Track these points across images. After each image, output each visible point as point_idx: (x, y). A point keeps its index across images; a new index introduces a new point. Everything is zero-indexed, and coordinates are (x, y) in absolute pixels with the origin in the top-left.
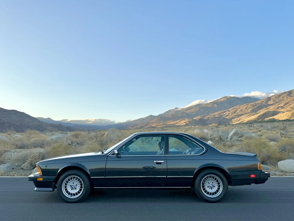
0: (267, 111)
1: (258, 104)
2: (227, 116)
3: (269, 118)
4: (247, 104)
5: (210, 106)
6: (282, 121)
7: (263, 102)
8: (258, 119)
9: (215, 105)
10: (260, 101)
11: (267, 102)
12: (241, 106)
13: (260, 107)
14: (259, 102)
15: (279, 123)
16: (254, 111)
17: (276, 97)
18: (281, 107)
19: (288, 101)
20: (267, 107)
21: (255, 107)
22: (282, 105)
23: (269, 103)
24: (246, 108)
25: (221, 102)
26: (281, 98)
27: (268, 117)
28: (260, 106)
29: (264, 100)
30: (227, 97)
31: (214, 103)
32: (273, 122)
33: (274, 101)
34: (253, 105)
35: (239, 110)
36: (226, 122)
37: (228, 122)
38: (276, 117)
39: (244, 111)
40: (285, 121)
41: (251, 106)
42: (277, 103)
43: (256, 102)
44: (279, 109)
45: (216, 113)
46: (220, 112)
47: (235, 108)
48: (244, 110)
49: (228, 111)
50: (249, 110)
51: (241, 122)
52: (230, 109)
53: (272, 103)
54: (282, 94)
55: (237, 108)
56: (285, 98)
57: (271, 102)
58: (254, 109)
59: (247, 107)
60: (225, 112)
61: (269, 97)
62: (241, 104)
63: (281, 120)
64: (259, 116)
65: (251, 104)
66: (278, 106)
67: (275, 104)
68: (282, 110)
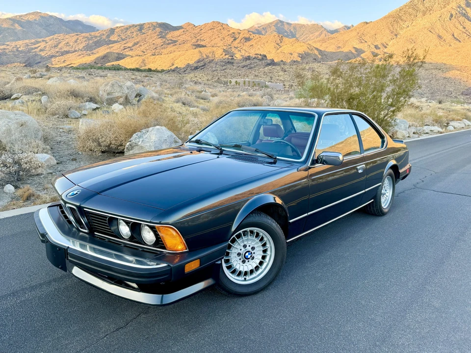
0: (108, 51)
1: (96, 37)
2: (41, 50)
3: (112, 63)
4: (77, 35)
5: (5, 26)
6: (131, 69)
7: (104, 35)
8: (95, 62)
9: (16, 25)
10: (98, 32)
11: (108, 36)
12: (67, 36)
13: (98, 44)
14: (97, 34)
15: (127, 72)
16: (89, 48)
17: (122, 31)
18: (129, 47)
19: (138, 40)
20: (108, 44)
21: (91, 42)
22: (130, 45)
23: (113, 38)
24: (76, 41)
25: (29, 22)
26: (129, 32)
27: (109, 61)
28: (98, 41)
29: (105, 33)
30: (40, 14)
31: (14, 20)
32: (118, 70)
33: (119, 36)
34: (87, 37)
35: (64, 43)
36: (40, 62)
37: (45, 63)
38: (122, 63)
39: (72, 47)
40: (133, 70)
41: (84, 40)
42: (123, 40)
43: (93, 34)
44: (125, 50)
45: (20, 42)
46: (27, 41)
47: (56, 39)
48: (71, 44)
49: (43, 41)
50: (81, 46)
51: (68, 65)
52: (47, 39)
53: (116, 39)
54: (130, 27)
55: (59, 38)
56: (135, 34)
57: (114, 38)
58: (88, 44)
59: (78, 39)
60: (38, 42)
61: (112, 29)
62: (68, 33)
63: (128, 68)
64: (97, 59)
65: (83, 34)
66: (125, 45)
67: (120, 41)
68: (130, 53)
